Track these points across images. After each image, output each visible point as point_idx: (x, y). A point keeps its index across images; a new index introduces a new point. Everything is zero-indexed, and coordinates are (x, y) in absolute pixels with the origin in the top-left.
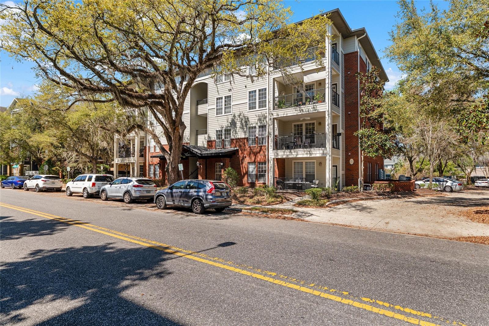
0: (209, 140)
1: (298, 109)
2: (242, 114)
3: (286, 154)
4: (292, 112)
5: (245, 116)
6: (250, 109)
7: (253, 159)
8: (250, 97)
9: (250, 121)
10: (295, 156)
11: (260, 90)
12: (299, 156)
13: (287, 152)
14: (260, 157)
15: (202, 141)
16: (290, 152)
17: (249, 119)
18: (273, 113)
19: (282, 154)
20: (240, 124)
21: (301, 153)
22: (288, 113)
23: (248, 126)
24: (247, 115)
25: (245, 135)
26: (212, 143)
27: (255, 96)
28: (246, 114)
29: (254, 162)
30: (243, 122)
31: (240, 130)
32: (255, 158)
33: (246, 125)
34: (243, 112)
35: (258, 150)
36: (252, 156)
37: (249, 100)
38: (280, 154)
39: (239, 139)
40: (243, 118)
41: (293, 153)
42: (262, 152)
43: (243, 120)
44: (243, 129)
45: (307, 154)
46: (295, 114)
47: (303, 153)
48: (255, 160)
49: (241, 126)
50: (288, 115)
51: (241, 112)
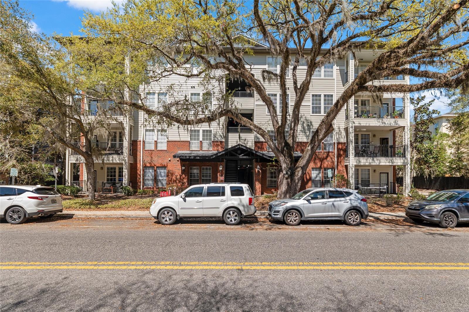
0: (258, 140)
1: (381, 121)
2: (304, 117)
3: (368, 161)
4: (374, 123)
5: (308, 119)
6: (313, 112)
7: (319, 165)
8: (313, 100)
9: (314, 125)
10: (378, 164)
11: (325, 96)
12: (382, 164)
13: (370, 160)
14: (327, 163)
15: (236, 140)
16: (373, 160)
17: (313, 123)
18: (354, 121)
19: (365, 161)
20: (301, 127)
21: (383, 161)
22: (370, 123)
23: (311, 130)
24: (310, 119)
25: (308, 139)
26: (262, 145)
27: (320, 100)
28: (309, 117)
29: (320, 168)
30: (305, 125)
31: (301, 133)
32: (321, 163)
33: (309, 129)
34: (305, 115)
35: (325, 156)
36: (317, 161)
37: (313, 104)
38: (362, 161)
39: (301, 143)
40: (305, 121)
41: (376, 161)
42: (329, 159)
43: (305, 123)
44: (305, 133)
45: (389, 162)
46: (378, 125)
47: (385, 161)
48: (321, 166)
49: (302, 129)
50: (371, 125)
51: (303, 115)
